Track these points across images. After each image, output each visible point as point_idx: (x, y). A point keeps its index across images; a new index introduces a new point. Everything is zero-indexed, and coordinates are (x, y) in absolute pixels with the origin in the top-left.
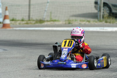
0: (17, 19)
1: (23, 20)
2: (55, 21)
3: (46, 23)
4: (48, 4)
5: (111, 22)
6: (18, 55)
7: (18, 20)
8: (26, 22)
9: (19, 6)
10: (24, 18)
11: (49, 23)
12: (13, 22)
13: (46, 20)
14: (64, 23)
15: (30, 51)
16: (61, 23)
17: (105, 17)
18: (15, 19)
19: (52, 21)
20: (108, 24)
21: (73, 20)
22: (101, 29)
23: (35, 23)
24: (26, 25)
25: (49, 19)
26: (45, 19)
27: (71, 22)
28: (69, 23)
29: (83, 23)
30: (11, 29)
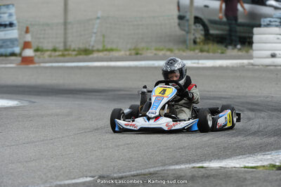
0: (45, 48)
1: (55, 50)
2: (112, 50)
3: (95, 55)
4: (98, 21)
5: (210, 51)
6: (59, 110)
7: (47, 50)
8: (60, 53)
9: (48, 25)
10: (57, 45)
11: (101, 54)
12: (38, 53)
13: (95, 48)
14: (128, 53)
15: (77, 103)
16: (122, 53)
17: (200, 43)
18: (40, 48)
19: (106, 50)
20: (205, 54)
21: (143, 49)
22: (194, 63)
23: (76, 55)
24: (61, 58)
25: (100, 47)
26: (93, 46)
27: (140, 52)
28: (137, 54)
29: (161, 53)
30: (37, 65)
